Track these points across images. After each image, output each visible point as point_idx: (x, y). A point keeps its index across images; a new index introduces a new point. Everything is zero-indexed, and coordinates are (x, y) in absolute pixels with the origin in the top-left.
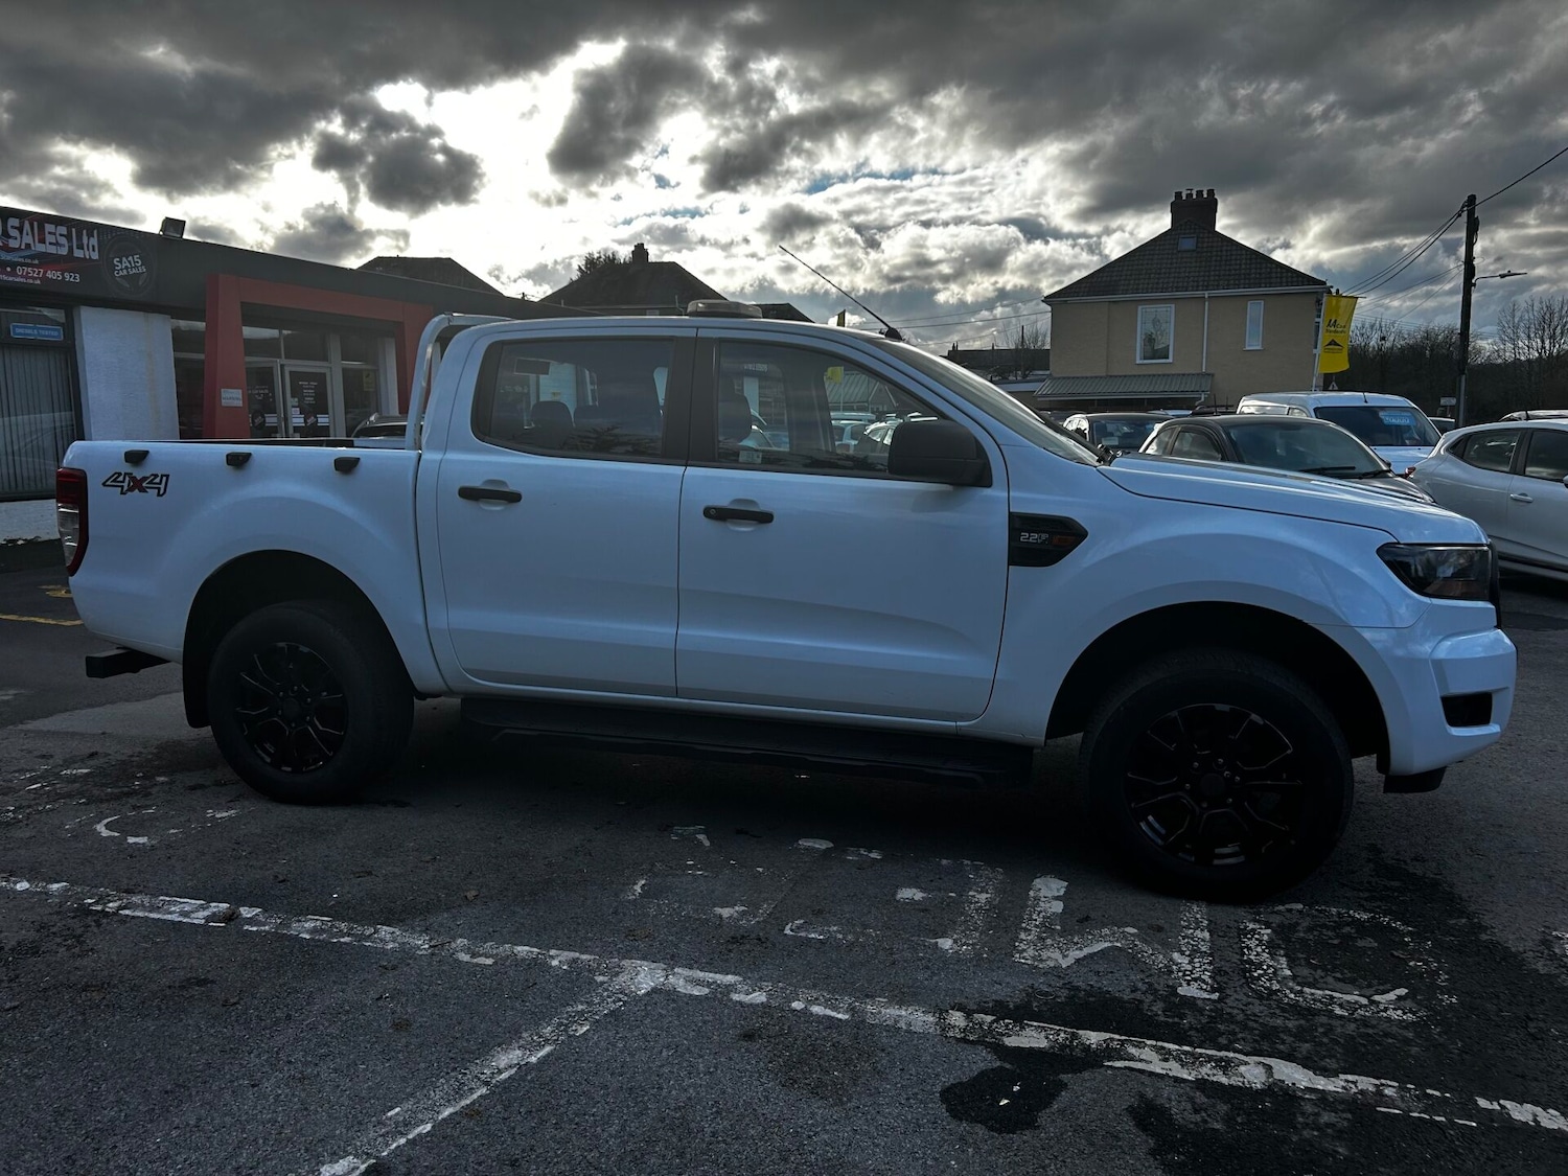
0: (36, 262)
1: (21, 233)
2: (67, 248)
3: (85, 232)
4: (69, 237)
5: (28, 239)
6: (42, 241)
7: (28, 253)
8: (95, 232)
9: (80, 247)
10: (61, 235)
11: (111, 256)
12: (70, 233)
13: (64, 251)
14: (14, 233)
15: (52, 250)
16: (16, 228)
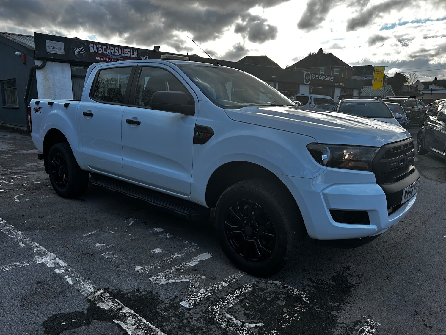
0: (122, 58)
1: (118, 51)
2: (129, 55)
3: (134, 50)
4: (130, 52)
5: (120, 53)
6: (124, 53)
7: (120, 56)
8: (137, 50)
9: (133, 54)
10: (128, 51)
11: (141, 56)
12: (130, 51)
13: (129, 56)
14: (117, 51)
15: (126, 55)
16: (117, 50)
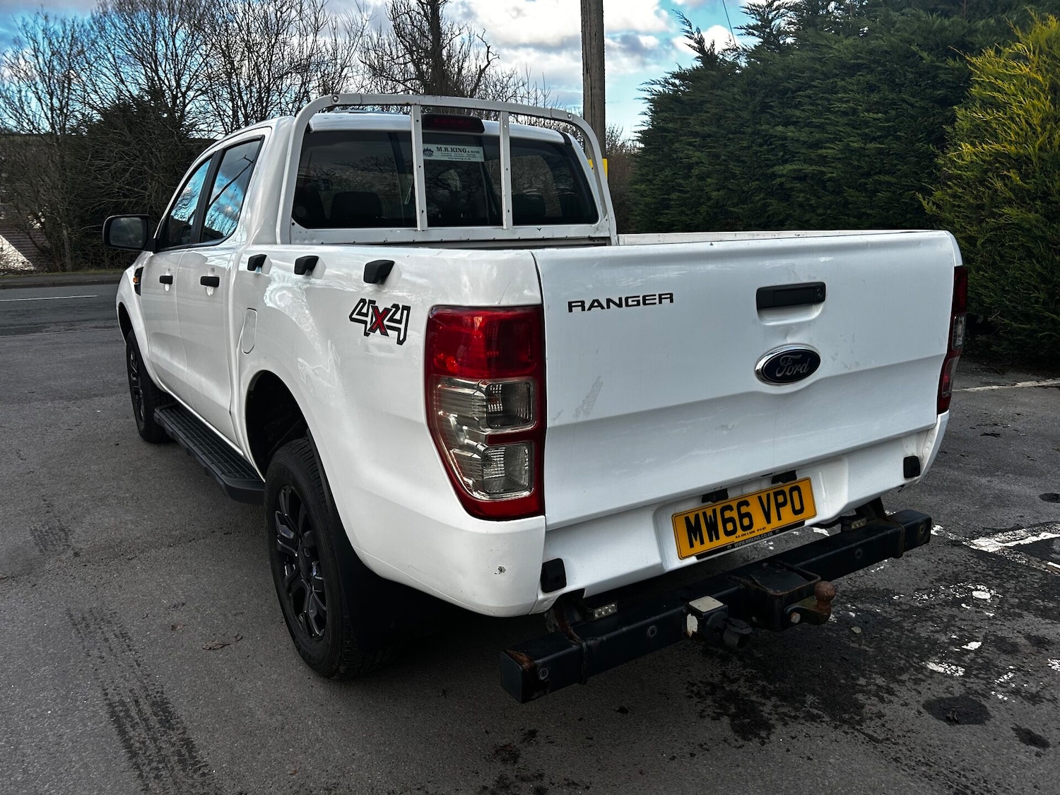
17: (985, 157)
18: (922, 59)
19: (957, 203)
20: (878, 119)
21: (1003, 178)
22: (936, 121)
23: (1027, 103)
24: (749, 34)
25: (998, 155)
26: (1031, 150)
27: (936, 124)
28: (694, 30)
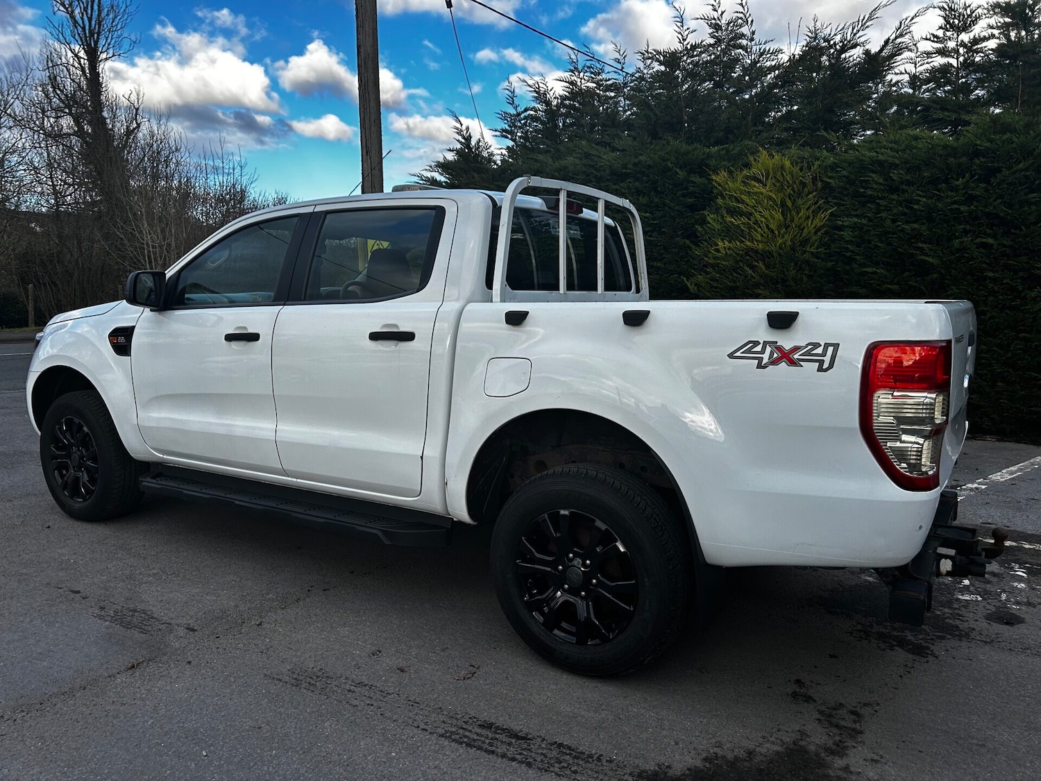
17: (737, 252)
18: (677, 173)
19: (715, 285)
20: (647, 218)
21: (752, 267)
22: (690, 222)
23: (766, 214)
24: (503, 136)
25: (748, 251)
26: (773, 248)
27: (689, 224)
28: (464, 128)
